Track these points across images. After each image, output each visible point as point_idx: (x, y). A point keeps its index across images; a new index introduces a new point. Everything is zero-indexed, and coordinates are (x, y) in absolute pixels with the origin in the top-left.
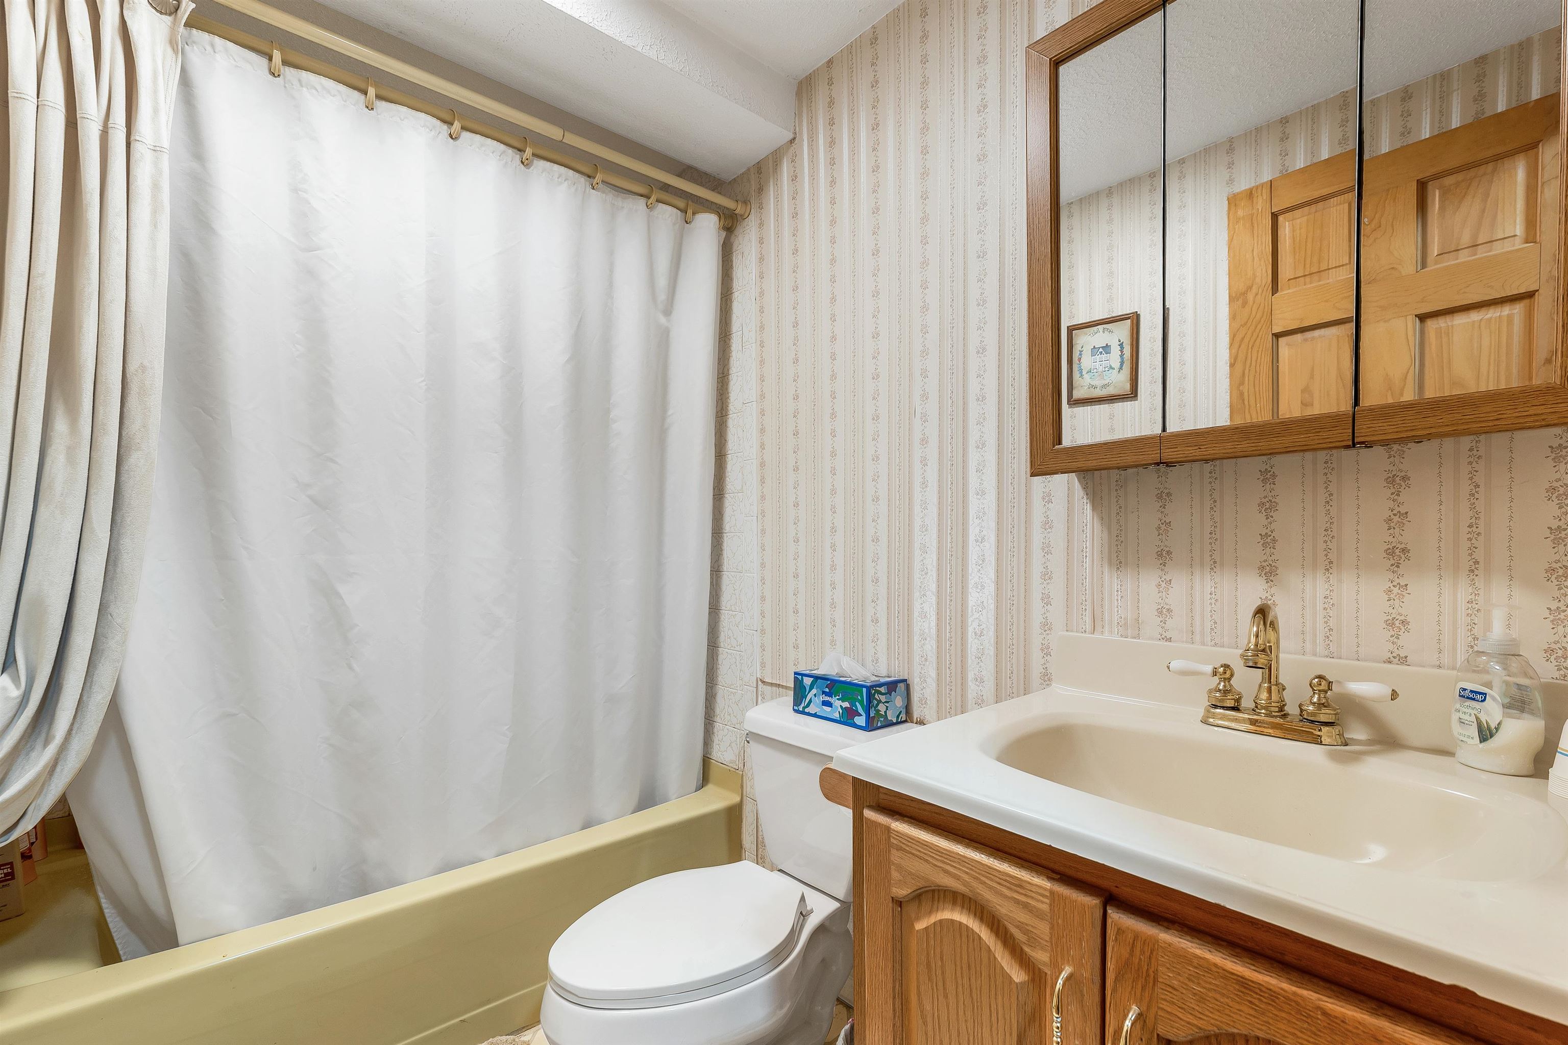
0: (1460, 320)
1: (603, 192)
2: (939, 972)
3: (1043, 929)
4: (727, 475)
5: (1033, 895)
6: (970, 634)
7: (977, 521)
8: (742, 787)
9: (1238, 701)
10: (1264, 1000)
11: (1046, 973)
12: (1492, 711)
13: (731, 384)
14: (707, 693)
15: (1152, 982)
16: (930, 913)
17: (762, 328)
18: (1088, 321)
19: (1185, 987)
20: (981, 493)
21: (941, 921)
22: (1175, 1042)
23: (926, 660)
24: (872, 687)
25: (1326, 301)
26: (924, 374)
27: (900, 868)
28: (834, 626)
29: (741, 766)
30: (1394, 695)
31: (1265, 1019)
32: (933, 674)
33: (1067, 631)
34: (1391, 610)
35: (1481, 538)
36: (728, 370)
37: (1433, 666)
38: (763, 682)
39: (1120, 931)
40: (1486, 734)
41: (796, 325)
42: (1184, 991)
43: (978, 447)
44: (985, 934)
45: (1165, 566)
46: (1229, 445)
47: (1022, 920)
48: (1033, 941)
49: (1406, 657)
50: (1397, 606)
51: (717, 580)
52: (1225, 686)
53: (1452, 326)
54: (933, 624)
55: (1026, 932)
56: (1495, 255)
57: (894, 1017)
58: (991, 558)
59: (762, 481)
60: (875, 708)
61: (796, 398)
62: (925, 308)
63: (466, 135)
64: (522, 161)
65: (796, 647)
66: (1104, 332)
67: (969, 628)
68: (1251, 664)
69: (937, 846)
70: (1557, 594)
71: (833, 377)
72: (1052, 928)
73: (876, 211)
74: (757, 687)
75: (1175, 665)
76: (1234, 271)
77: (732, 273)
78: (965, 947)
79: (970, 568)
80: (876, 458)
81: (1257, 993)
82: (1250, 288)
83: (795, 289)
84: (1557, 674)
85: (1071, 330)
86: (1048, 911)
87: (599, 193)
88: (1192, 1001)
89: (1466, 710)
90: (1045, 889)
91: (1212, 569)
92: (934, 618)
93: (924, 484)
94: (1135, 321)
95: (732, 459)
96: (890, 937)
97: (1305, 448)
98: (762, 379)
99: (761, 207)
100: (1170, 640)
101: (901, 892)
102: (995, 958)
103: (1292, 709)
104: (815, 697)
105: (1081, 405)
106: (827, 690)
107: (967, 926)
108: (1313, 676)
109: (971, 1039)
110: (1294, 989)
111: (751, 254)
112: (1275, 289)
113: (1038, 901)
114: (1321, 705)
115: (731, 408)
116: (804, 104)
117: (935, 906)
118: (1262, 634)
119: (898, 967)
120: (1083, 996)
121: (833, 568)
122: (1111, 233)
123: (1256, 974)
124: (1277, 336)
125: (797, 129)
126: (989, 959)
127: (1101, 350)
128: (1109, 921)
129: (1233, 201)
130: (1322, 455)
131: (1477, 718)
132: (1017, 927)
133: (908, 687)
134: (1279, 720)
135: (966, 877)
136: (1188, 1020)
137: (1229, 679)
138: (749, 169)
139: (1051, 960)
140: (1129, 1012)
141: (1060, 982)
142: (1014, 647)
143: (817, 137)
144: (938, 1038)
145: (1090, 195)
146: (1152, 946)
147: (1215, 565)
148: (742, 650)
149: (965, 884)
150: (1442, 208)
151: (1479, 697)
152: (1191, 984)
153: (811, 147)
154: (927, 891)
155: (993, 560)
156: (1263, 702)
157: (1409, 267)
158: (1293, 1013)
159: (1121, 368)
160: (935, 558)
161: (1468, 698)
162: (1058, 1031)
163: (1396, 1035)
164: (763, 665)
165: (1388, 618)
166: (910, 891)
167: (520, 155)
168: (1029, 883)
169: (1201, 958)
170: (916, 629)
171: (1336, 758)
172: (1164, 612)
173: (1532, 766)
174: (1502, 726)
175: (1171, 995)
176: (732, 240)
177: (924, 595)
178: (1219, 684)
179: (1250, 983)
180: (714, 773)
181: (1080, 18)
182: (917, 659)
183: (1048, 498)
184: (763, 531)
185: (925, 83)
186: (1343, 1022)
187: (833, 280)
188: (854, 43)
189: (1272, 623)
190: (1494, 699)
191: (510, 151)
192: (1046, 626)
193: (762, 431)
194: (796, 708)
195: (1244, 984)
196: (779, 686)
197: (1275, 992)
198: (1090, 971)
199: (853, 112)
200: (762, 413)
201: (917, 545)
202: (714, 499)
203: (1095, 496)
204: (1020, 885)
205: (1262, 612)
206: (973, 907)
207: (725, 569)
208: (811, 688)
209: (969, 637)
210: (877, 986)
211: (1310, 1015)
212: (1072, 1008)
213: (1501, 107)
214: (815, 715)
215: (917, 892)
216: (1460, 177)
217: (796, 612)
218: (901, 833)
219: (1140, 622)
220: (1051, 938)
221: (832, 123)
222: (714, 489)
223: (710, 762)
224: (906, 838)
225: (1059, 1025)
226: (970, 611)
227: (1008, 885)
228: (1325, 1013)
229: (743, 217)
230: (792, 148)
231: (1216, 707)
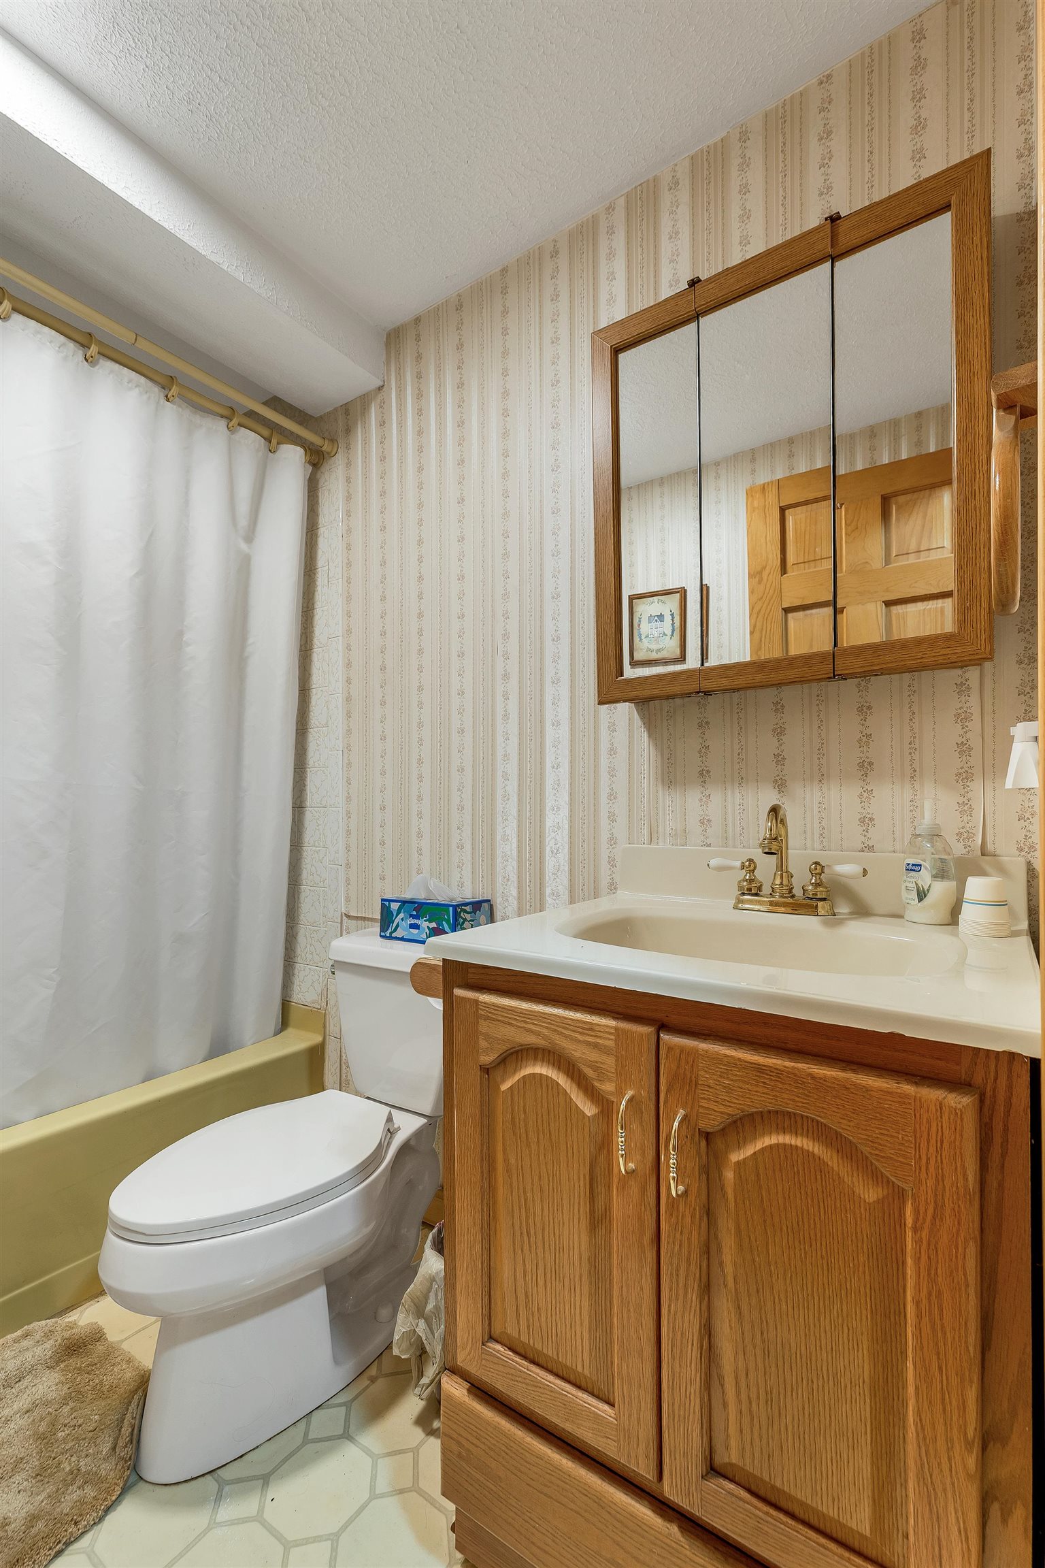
0: (911, 608)
1: (180, 406)
2: (522, 1124)
3: (610, 1062)
4: (311, 709)
5: (602, 1034)
6: (547, 852)
7: (553, 750)
8: (325, 1026)
9: (760, 888)
10: (773, 1078)
11: (613, 1102)
12: (925, 878)
13: (316, 618)
14: (287, 934)
15: (694, 1086)
16: (515, 1073)
17: (349, 565)
18: (645, 592)
19: (718, 1083)
20: (556, 724)
21: (524, 1077)
22: (712, 1133)
23: (508, 880)
24: (458, 906)
25: (821, 585)
26: (506, 614)
27: (487, 1037)
28: (421, 854)
29: (324, 1005)
30: (865, 872)
31: (774, 1093)
32: (514, 892)
33: (629, 844)
34: (862, 810)
35: (917, 752)
36: (313, 604)
37: (890, 852)
38: (348, 916)
39: (670, 1049)
40: (922, 895)
41: (383, 563)
42: (718, 1087)
43: (553, 683)
44: (562, 1080)
45: (705, 783)
46: (750, 677)
47: (592, 1059)
48: (602, 1076)
49: (873, 846)
50: (866, 807)
51: (299, 817)
52: (750, 877)
53: (907, 612)
54: (515, 845)
55: (595, 1069)
56: (932, 560)
57: (482, 1180)
58: (565, 783)
59: (349, 715)
60: (461, 926)
61: (383, 634)
62: (506, 556)
63: (17, 318)
64: (85, 358)
65: (382, 878)
66: (658, 603)
67: (547, 848)
68: (767, 850)
69: (520, 1008)
70: (963, 792)
71: (420, 615)
72: (616, 1061)
73: (461, 462)
74: (341, 923)
75: (714, 862)
76: (752, 553)
77: (318, 510)
78: (545, 1096)
79: (547, 793)
80: (461, 693)
81: (767, 1075)
82: (764, 568)
83: (383, 529)
84: (964, 851)
85: (632, 598)
86: (614, 1046)
87: (175, 407)
88: (723, 1093)
89: (909, 880)
90: (612, 1027)
91: (740, 784)
92: (515, 841)
93: (506, 717)
94: (683, 595)
95: (316, 694)
96: (478, 1104)
97: (802, 679)
98: (349, 614)
99: (348, 447)
100: (709, 845)
101: (487, 1059)
102: (571, 1099)
103: (798, 892)
104: (402, 923)
105: (641, 666)
106: (415, 913)
107: (547, 1076)
108: (811, 863)
109: (551, 1179)
110: (793, 1064)
111: (337, 492)
112: (784, 570)
113: (606, 1039)
114: (817, 885)
115: (316, 642)
116: (393, 354)
117: (519, 1066)
118: (774, 829)
119: (486, 1131)
120: (642, 1113)
121: (420, 798)
122: (663, 517)
123: (767, 1059)
124: (787, 611)
125: (386, 378)
126: (566, 1101)
127: (656, 618)
128: (661, 1043)
129: (750, 493)
130: (815, 685)
131: (917, 884)
132: (589, 1066)
133: (491, 908)
134: (790, 900)
135: (545, 1031)
136: (720, 1110)
137: (753, 871)
138: (336, 409)
139: (616, 1088)
140: (677, 1115)
141: (624, 1103)
142: (585, 862)
143: (405, 389)
144: (521, 1187)
145: (646, 482)
146: (694, 1053)
147: (742, 781)
148: (327, 886)
149: (544, 1037)
150: (898, 520)
151: (917, 868)
152: (722, 1080)
153: (399, 397)
154: (512, 1054)
155: (567, 783)
156: (777, 886)
157: (877, 563)
158: (792, 1083)
159: (672, 635)
160: (516, 784)
161: (911, 870)
162: (622, 1144)
163: (858, 1081)
164: (348, 899)
165: (860, 817)
166: (496, 1056)
167: (83, 351)
168: (598, 1025)
169: (729, 1056)
170: (499, 852)
171: (826, 924)
172: (705, 822)
173: (950, 917)
174: (931, 888)
175: (708, 1093)
176: (318, 476)
177: (506, 820)
178: (746, 875)
179: (764, 1068)
180: (293, 1016)
181: (634, 316)
182: (499, 879)
183: (612, 728)
184: (349, 765)
185: (505, 353)
186: (825, 1081)
187: (420, 523)
188: (440, 306)
189: (782, 821)
190: (926, 868)
191: (71, 345)
192: (612, 841)
193: (349, 665)
194: (383, 934)
195: (759, 1068)
196: (364, 919)
197: (780, 1070)
198: (646, 1093)
199: (439, 369)
200: (349, 648)
201: (499, 774)
202: (297, 733)
203: (650, 724)
204: (590, 1028)
205: (775, 810)
206: (551, 1058)
207: (308, 804)
208: (399, 912)
209: (547, 855)
210: (466, 1154)
211: (803, 1082)
212: (634, 1126)
213: (932, 449)
214: (402, 939)
215: (503, 1056)
216: (908, 497)
217: (383, 843)
218: (488, 1004)
219: (687, 832)
220: (616, 1070)
221: (419, 376)
222: (297, 724)
223: (289, 1005)
224: (493, 1007)
225: (623, 1139)
226: (547, 832)
227: (581, 1030)
228: (813, 1077)
229: (331, 455)
230: (380, 395)
231: (744, 894)
